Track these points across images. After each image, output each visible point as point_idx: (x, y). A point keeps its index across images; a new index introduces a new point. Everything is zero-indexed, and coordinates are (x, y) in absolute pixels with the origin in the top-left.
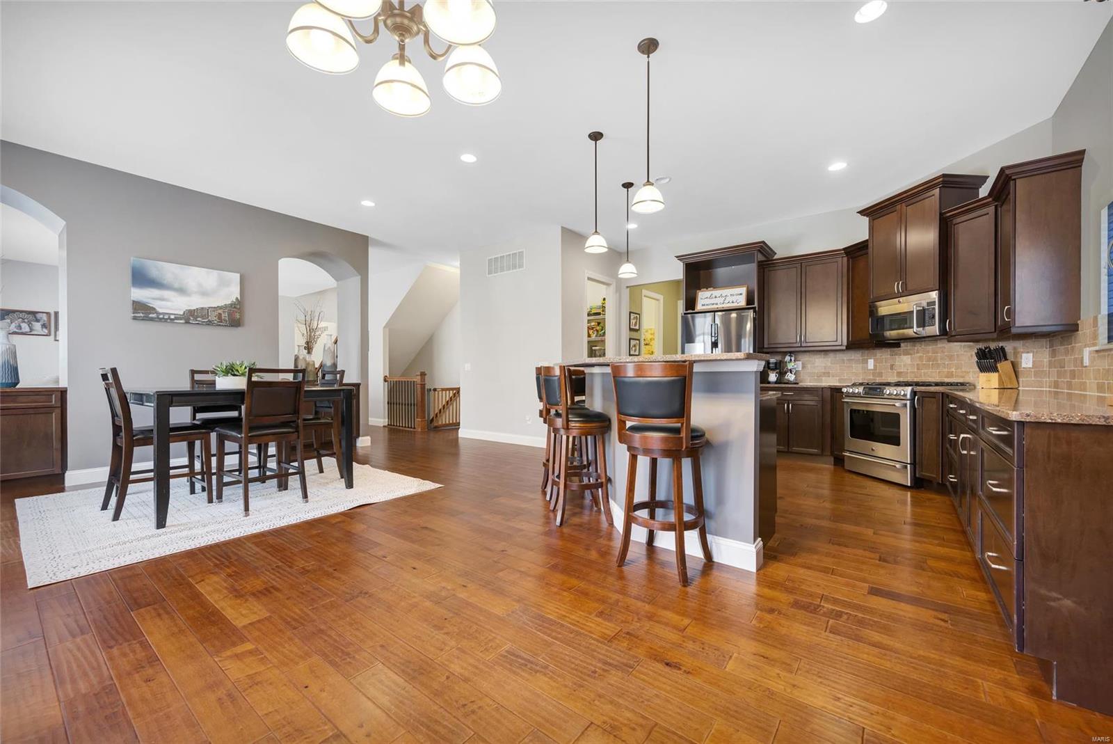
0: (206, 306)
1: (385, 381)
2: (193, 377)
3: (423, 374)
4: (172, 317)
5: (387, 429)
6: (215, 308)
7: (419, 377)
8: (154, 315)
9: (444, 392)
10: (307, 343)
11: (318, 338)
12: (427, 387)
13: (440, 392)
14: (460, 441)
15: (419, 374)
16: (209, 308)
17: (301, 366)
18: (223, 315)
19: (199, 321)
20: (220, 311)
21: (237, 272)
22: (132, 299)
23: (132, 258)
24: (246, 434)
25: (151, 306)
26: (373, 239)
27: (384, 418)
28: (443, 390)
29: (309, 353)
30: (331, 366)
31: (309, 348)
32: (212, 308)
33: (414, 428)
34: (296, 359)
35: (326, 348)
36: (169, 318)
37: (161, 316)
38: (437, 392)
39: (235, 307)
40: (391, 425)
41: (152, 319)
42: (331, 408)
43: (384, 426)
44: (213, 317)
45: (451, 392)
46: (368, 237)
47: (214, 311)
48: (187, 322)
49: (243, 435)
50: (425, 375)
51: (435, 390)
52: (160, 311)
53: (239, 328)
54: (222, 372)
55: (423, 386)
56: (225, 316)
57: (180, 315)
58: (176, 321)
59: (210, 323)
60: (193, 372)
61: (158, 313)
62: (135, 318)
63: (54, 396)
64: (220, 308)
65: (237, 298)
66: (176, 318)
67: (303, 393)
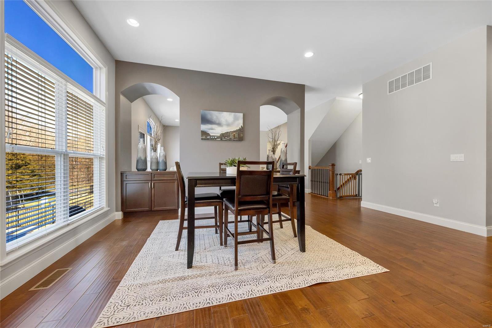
0: (229, 131)
1: (309, 168)
2: (220, 167)
3: (333, 165)
4: (216, 137)
5: (310, 195)
6: (232, 132)
7: (331, 167)
8: (209, 137)
9: (346, 176)
10: (273, 148)
11: (278, 145)
12: (336, 172)
13: (344, 176)
14: (362, 209)
15: (331, 165)
16: (230, 132)
17: (270, 160)
18: (236, 135)
19: (226, 139)
20: (234, 133)
21: (242, 113)
22: (201, 130)
23: (201, 111)
24: (237, 208)
25: (208, 132)
26: (308, 86)
27: (309, 189)
28: (345, 174)
29: (274, 154)
30: (285, 161)
31: (274, 151)
32: (231, 132)
33: (327, 196)
34: (268, 157)
35: (282, 151)
36: (215, 138)
37: (212, 137)
38: (341, 176)
39: (241, 131)
40: (313, 193)
41: (208, 139)
42: (288, 188)
43: (309, 193)
44: (232, 137)
45: (348, 176)
46: (304, 85)
47: (232, 133)
48: (221, 140)
49: (235, 209)
50: (335, 165)
51: (340, 174)
52: (211, 135)
53: (242, 142)
54: (229, 164)
55: (333, 172)
56: (237, 135)
57: (219, 136)
58: (217, 139)
59: (230, 140)
60: (221, 164)
61: (211, 136)
62: (202, 139)
63: (175, 175)
64: (234, 131)
65: (242, 126)
66: (217, 138)
67: (272, 180)
